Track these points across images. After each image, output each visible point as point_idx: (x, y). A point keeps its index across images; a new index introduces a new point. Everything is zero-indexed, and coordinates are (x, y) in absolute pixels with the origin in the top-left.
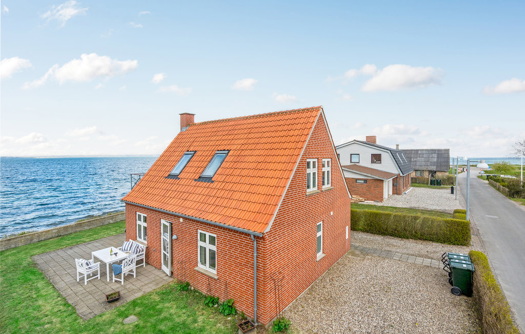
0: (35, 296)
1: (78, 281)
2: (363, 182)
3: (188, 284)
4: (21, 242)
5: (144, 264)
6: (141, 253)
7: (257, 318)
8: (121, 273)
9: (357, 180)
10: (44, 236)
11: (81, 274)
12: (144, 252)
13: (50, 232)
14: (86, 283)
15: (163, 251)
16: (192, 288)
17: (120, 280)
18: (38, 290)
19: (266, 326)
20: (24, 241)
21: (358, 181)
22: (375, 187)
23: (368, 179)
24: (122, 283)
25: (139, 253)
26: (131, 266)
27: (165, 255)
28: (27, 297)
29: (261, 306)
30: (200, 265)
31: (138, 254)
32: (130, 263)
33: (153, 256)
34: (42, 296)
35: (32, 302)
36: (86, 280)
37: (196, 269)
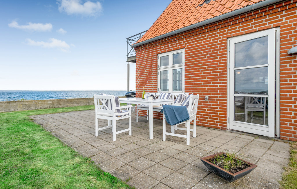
0: (27, 150)
1: (97, 135)
4: (20, 107)
10: (41, 105)
11: (103, 122)
13: (46, 102)
14: (114, 139)
18: (33, 143)
20: (23, 107)
28: (15, 151)
34: (41, 151)
35: (22, 161)
36: (115, 133)
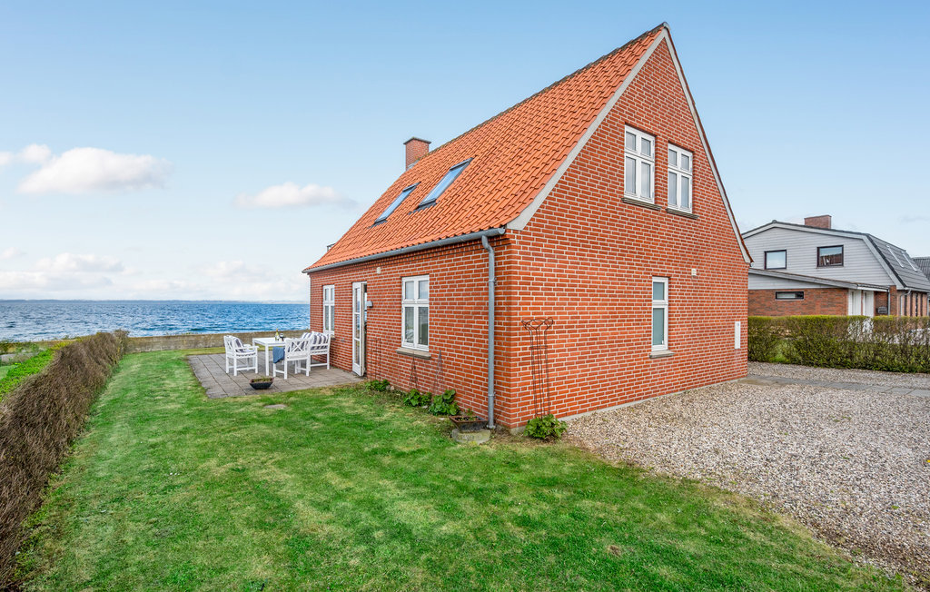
1: (227, 372)
2: (793, 296)
3: (386, 383)
5: (328, 364)
6: (322, 344)
7: (495, 416)
8: (283, 359)
9: (778, 293)
12: (328, 344)
14: (235, 374)
15: (354, 338)
16: (392, 388)
17: (282, 372)
19: (513, 431)
21: (780, 296)
22: (824, 306)
23: (806, 290)
24: (286, 378)
25: (320, 342)
26: (302, 353)
27: (357, 342)
29: (503, 389)
30: (404, 343)
31: (317, 345)
32: (299, 346)
33: (342, 352)
36: (236, 369)
37: (399, 350)
